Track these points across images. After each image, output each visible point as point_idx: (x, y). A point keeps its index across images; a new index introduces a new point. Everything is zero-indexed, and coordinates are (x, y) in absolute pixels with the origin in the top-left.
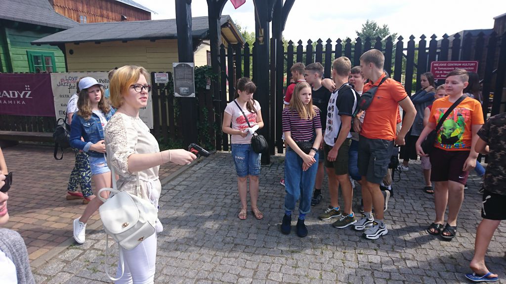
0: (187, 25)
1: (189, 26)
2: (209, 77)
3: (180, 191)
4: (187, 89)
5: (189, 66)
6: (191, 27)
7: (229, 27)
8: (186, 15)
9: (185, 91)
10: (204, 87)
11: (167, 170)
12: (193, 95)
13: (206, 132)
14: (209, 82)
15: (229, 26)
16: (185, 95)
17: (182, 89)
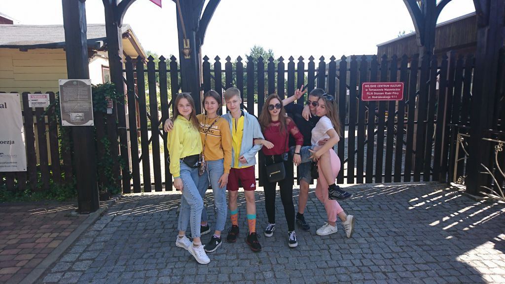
0: (80, 29)
1: (82, 31)
2: (111, 98)
3: (83, 272)
4: (80, 114)
5: (84, 84)
6: (85, 32)
7: (129, 39)
8: (78, 16)
9: (78, 118)
10: (104, 111)
11: (55, 235)
12: (91, 123)
13: (109, 170)
14: (111, 104)
15: (130, 36)
16: (77, 123)
17: (73, 115)
